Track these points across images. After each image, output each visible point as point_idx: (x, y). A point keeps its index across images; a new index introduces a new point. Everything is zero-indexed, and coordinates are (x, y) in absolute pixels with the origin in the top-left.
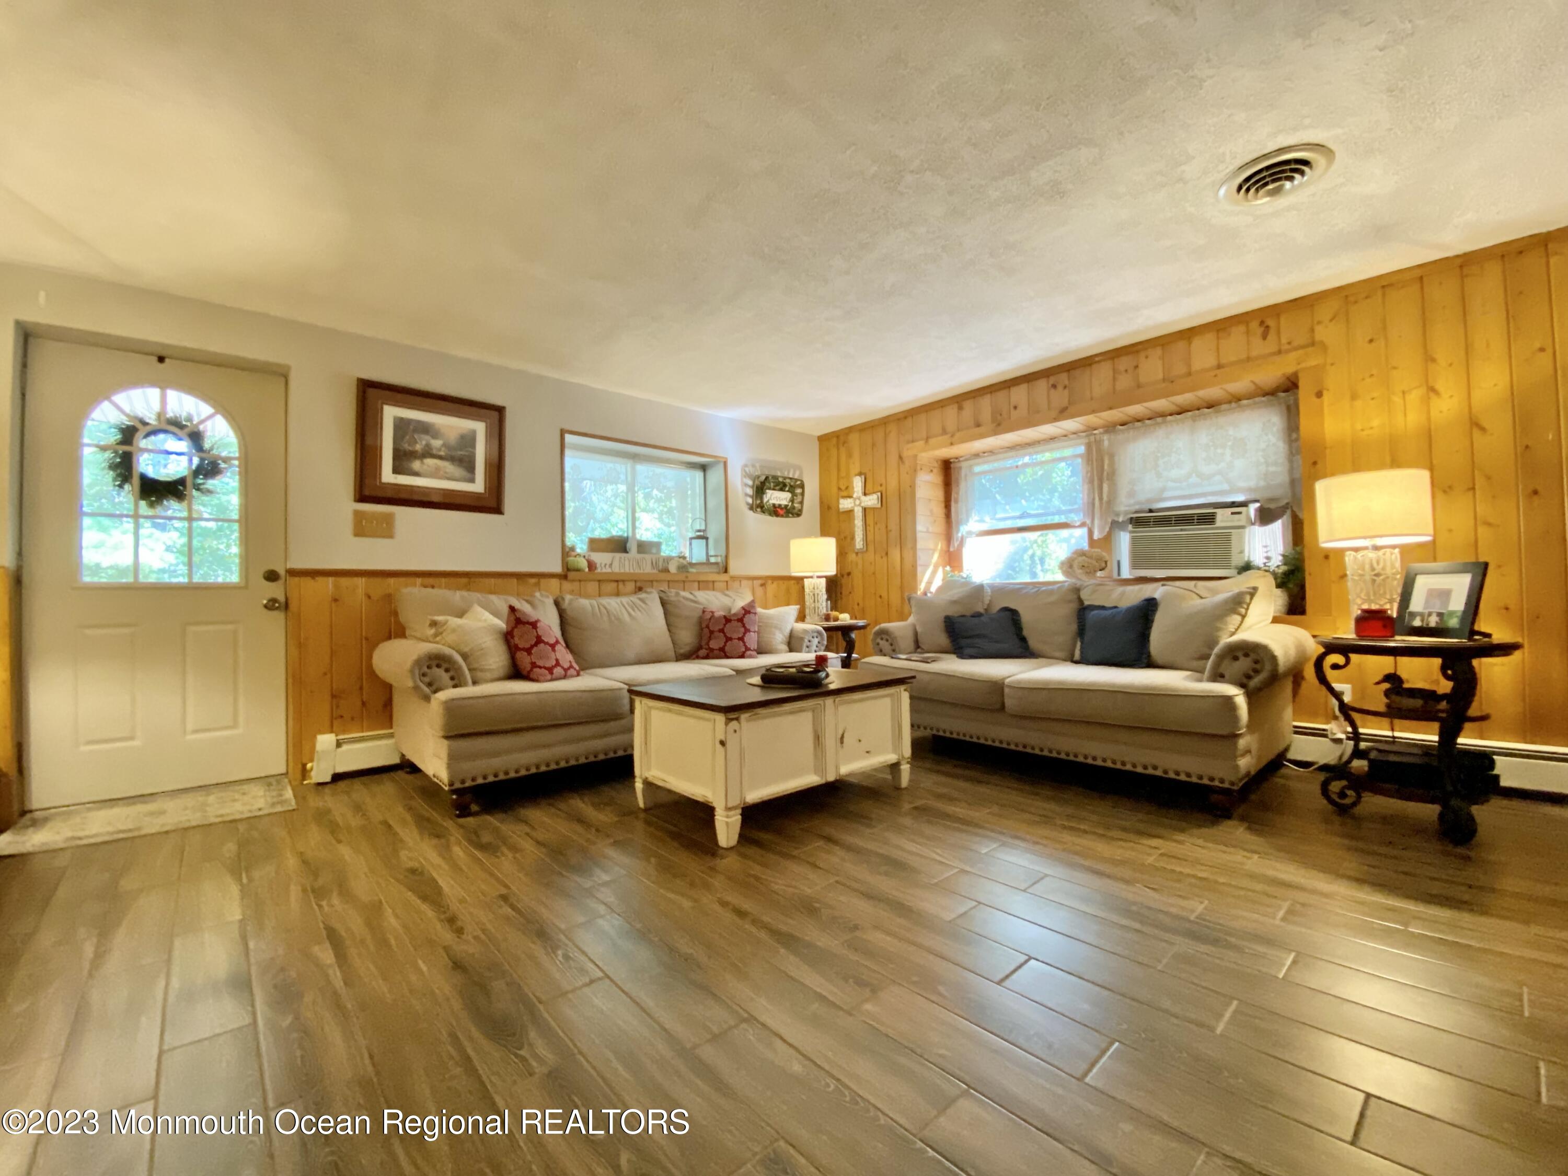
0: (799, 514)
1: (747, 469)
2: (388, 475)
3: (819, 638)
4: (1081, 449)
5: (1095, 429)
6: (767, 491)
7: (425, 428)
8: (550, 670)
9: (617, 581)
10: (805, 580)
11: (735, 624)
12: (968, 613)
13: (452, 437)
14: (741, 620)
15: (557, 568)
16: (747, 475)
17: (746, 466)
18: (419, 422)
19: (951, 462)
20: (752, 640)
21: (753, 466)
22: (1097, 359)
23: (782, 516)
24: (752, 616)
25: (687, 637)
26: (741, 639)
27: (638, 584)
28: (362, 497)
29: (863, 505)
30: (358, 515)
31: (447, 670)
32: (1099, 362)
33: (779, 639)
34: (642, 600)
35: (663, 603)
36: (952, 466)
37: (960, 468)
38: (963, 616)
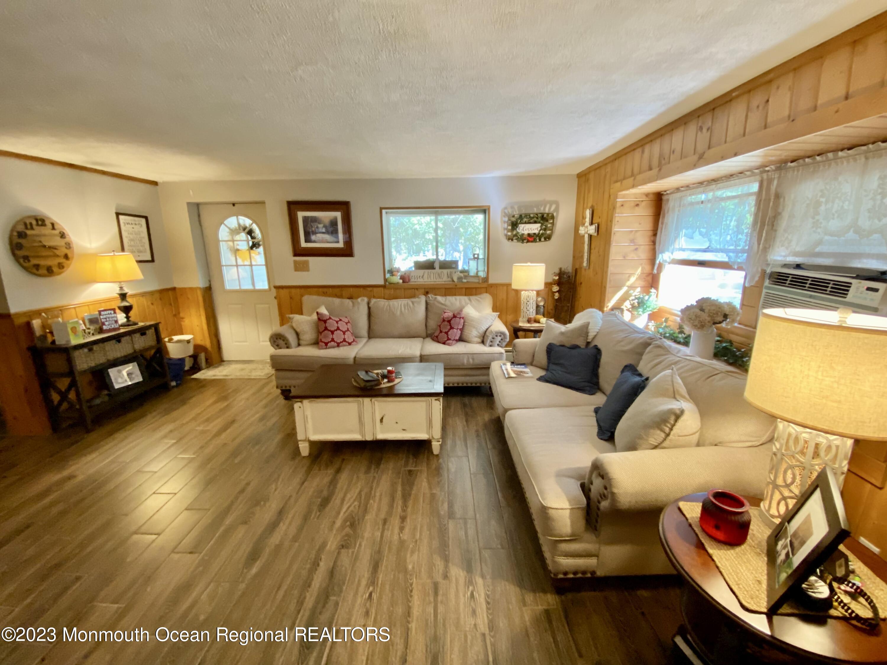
0: (548, 238)
1: (506, 211)
2: (303, 244)
3: (503, 336)
4: (755, 187)
5: (767, 167)
6: (520, 225)
7: (315, 220)
8: (326, 344)
9: (414, 289)
10: (522, 293)
11: (446, 323)
12: (568, 345)
13: (327, 222)
14: (449, 321)
15: (382, 282)
16: (505, 215)
17: (505, 208)
18: (312, 217)
19: (662, 194)
20: (455, 333)
21: (512, 207)
22: (734, 94)
23: (532, 242)
24: (457, 319)
25: (433, 324)
26: (447, 333)
27: (426, 290)
28: (295, 255)
29: (589, 232)
30: (295, 262)
31: (284, 340)
32: (737, 97)
33: (473, 333)
34: (413, 303)
35: (427, 304)
36: (664, 198)
37: (668, 200)
38: (563, 346)
